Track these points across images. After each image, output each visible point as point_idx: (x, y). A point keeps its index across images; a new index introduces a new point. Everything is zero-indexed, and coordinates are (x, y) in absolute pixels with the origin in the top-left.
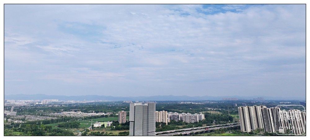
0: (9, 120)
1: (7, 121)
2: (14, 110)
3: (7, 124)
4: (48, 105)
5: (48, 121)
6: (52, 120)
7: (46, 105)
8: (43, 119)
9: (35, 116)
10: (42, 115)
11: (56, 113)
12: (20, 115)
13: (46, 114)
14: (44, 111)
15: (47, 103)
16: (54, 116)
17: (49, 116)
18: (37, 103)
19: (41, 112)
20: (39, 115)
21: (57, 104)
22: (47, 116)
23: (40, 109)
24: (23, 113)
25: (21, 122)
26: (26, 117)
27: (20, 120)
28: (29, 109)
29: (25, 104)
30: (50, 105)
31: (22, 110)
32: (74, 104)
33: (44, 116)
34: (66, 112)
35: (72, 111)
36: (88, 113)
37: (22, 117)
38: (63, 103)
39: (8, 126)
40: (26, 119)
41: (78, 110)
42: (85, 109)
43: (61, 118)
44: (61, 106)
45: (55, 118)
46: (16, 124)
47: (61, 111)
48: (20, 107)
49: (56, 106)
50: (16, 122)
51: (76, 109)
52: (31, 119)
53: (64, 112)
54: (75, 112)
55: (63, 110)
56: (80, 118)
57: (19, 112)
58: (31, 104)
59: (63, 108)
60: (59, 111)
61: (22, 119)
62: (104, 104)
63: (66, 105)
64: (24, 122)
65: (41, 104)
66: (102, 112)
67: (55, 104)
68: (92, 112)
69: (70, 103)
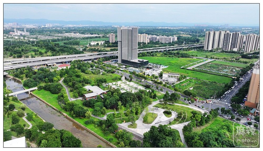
0: (26, 38)
1: (24, 39)
2: (27, 31)
3: (25, 41)
4: (52, 28)
5: (55, 39)
6: (58, 39)
7: (50, 28)
8: (51, 39)
9: (45, 36)
10: (49, 35)
11: (60, 34)
12: (33, 35)
13: (52, 35)
14: (50, 33)
15: (51, 26)
16: (59, 37)
17: (55, 36)
18: (43, 26)
19: (48, 33)
20: (47, 35)
21: (59, 27)
22: (53, 36)
23: (47, 31)
24: (34, 33)
25: (35, 40)
26: (37, 36)
27: (34, 38)
29: (34, 27)
30: (54, 28)
31: (33, 31)
32: (73, 28)
33: (51, 36)
34: (67, 33)
35: (72, 33)
36: (85, 34)
37: (35, 36)
38: (63, 27)
39: (26, 43)
40: (38, 38)
41: (77, 33)
42: (82, 32)
43: (64, 38)
44: (62, 28)
45: (60, 38)
46: (32, 41)
47: (63, 33)
48: (31, 29)
49: (59, 29)
50: (31, 40)
51: (75, 32)
52: (42, 38)
53: (66, 34)
54: (75, 34)
55: (64, 32)
56: (79, 38)
57: (31, 32)
58: (39, 27)
59: (64, 30)
60: (61, 32)
61: (35, 38)
62: (97, 28)
63: (67, 28)
64: (37, 40)
65: (46, 27)
66: (95, 34)
67: (57, 27)
68: (88, 34)
69: (69, 27)
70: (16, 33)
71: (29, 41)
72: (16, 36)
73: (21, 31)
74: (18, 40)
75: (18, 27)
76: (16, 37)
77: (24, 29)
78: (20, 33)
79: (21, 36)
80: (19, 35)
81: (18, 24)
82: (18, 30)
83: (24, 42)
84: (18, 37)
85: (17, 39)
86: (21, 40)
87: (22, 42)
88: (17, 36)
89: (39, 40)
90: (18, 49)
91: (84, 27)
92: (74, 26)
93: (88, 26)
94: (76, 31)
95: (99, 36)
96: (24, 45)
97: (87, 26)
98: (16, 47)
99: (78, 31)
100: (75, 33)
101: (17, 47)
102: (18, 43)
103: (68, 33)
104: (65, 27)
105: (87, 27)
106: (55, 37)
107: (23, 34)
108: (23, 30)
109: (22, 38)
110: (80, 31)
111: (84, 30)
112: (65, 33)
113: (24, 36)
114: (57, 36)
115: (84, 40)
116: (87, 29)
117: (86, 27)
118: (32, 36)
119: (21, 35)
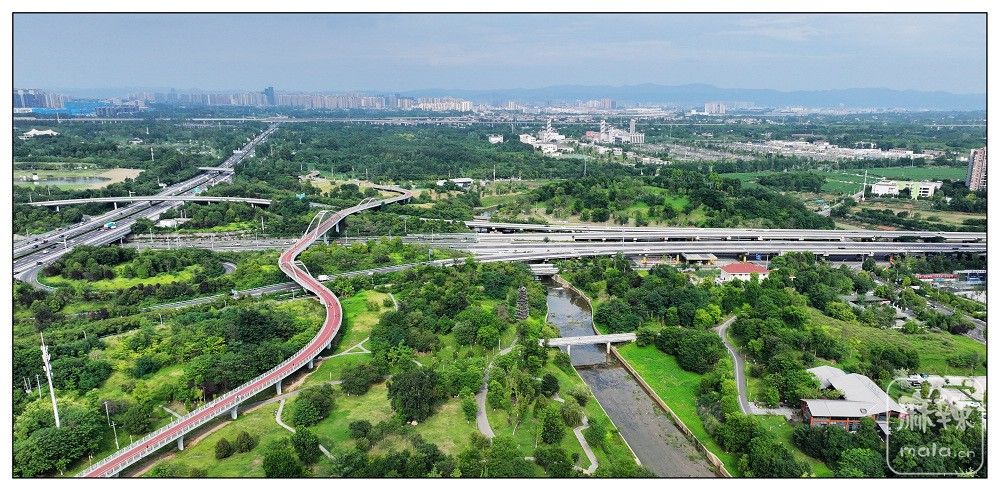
0: (630, 155)
1: (624, 156)
2: (638, 129)
3: (627, 164)
4: (725, 118)
5: (728, 163)
6: (740, 163)
7: (718, 118)
8: (715, 159)
9: (693, 149)
10: (710, 147)
11: (749, 144)
12: (654, 143)
13: (720, 145)
14: (716, 136)
15: (723, 110)
16: (745, 153)
17: (731, 152)
18: (694, 112)
19: (706, 137)
20: (702, 145)
21: (751, 117)
22: (725, 150)
23: (704, 130)
24: (661, 137)
25: (658, 161)
26: (668, 149)
27: (655, 156)
28: (674, 127)
29: (663, 114)
30: (731, 117)
31: (656, 130)
32: (805, 119)
33: (716, 149)
34: (780, 142)
35: (798, 139)
36: (852, 147)
37: (660, 148)
38: (768, 114)
39: (629, 171)
40: (670, 155)
41: (820, 139)
42: (842, 136)
43: (766, 160)
44: (764, 122)
45: (748, 159)
46: (647, 165)
47: (763, 137)
48: (651, 122)
49: (750, 121)
50: (646, 160)
51: (812, 135)
52: (683, 156)
53: (775, 142)
54: (809, 144)
55: (769, 135)
56: (826, 162)
57: (649, 134)
58: (679, 115)
59: (771, 129)
60: (757, 137)
61: (660, 155)
62: (914, 122)
63: (780, 121)
64: (665, 163)
65: (706, 113)
66: (902, 146)
67: (744, 117)
68: (868, 147)
69: (792, 115)
70: (603, 136)
71: (639, 165)
72: (601, 145)
73: (619, 127)
74: (606, 160)
75: (614, 113)
76: (602, 150)
77: (629, 120)
78: (617, 135)
79: (616, 146)
80: (612, 140)
81: (613, 105)
82: (613, 125)
83: (621, 167)
84: (607, 149)
85: (602, 156)
86: (615, 162)
87: (618, 166)
88: (606, 146)
89: (670, 163)
90: (598, 189)
91: (857, 115)
92: (815, 111)
93: (875, 111)
94: (815, 133)
95: (919, 156)
96: (620, 177)
97: (868, 111)
98: (594, 183)
99: (825, 133)
100: (811, 141)
101: (598, 185)
102: (602, 170)
103: (784, 139)
104: (773, 114)
105: (871, 115)
106: (728, 155)
107: (625, 139)
108: (626, 127)
109: (618, 152)
110: (834, 132)
111: (855, 128)
112: (772, 139)
113: (626, 148)
114: (737, 152)
115: (845, 173)
116: (867, 124)
117: (863, 116)
118: (652, 147)
119: (618, 143)
